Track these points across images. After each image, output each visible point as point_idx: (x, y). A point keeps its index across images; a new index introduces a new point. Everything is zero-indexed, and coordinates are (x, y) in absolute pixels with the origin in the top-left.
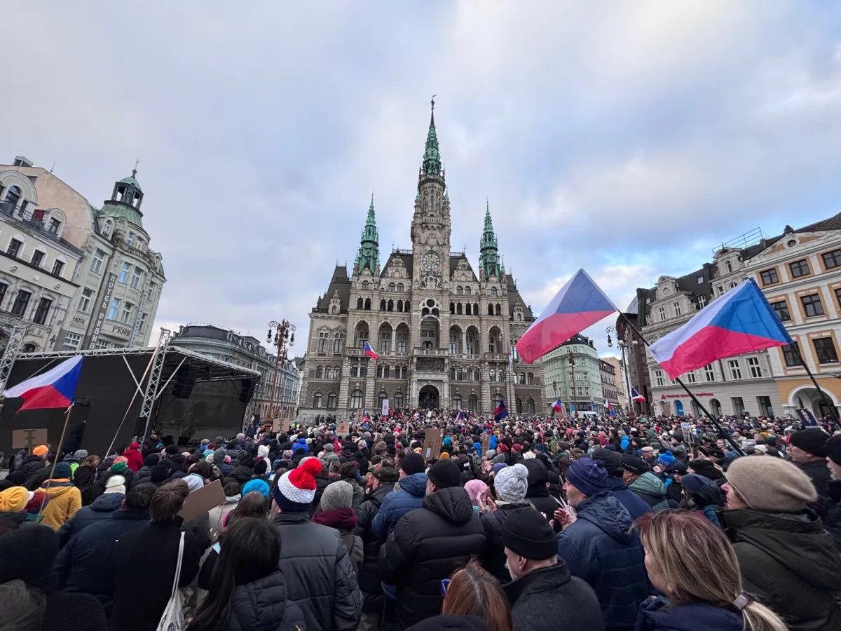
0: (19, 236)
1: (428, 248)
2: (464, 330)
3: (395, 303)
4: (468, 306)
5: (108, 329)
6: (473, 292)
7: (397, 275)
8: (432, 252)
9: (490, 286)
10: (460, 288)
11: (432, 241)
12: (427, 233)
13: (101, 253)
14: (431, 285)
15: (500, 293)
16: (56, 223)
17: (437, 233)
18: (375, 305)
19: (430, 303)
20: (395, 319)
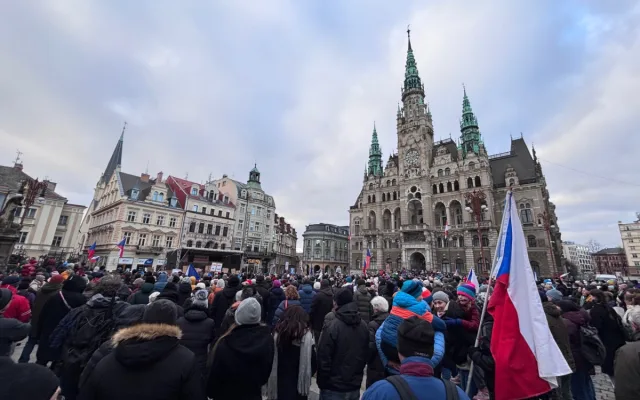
0: (213, 208)
1: (408, 148)
2: (447, 205)
3: (392, 194)
4: (449, 184)
5: (250, 235)
6: (452, 172)
7: (391, 174)
8: (412, 150)
9: (467, 162)
10: (440, 171)
11: (411, 141)
12: (407, 136)
13: (243, 205)
14: (413, 176)
15: (477, 166)
16: (227, 198)
17: (415, 134)
18: (378, 199)
19: (414, 189)
20: (392, 206)
